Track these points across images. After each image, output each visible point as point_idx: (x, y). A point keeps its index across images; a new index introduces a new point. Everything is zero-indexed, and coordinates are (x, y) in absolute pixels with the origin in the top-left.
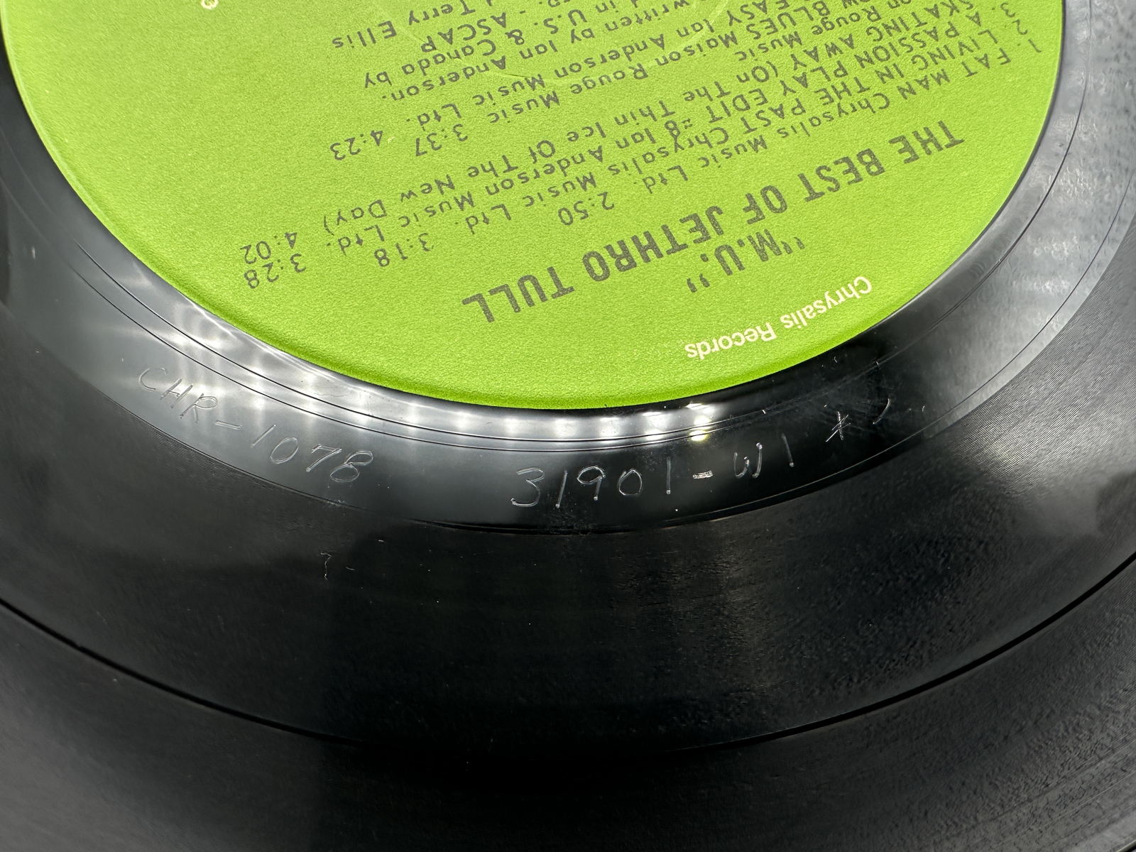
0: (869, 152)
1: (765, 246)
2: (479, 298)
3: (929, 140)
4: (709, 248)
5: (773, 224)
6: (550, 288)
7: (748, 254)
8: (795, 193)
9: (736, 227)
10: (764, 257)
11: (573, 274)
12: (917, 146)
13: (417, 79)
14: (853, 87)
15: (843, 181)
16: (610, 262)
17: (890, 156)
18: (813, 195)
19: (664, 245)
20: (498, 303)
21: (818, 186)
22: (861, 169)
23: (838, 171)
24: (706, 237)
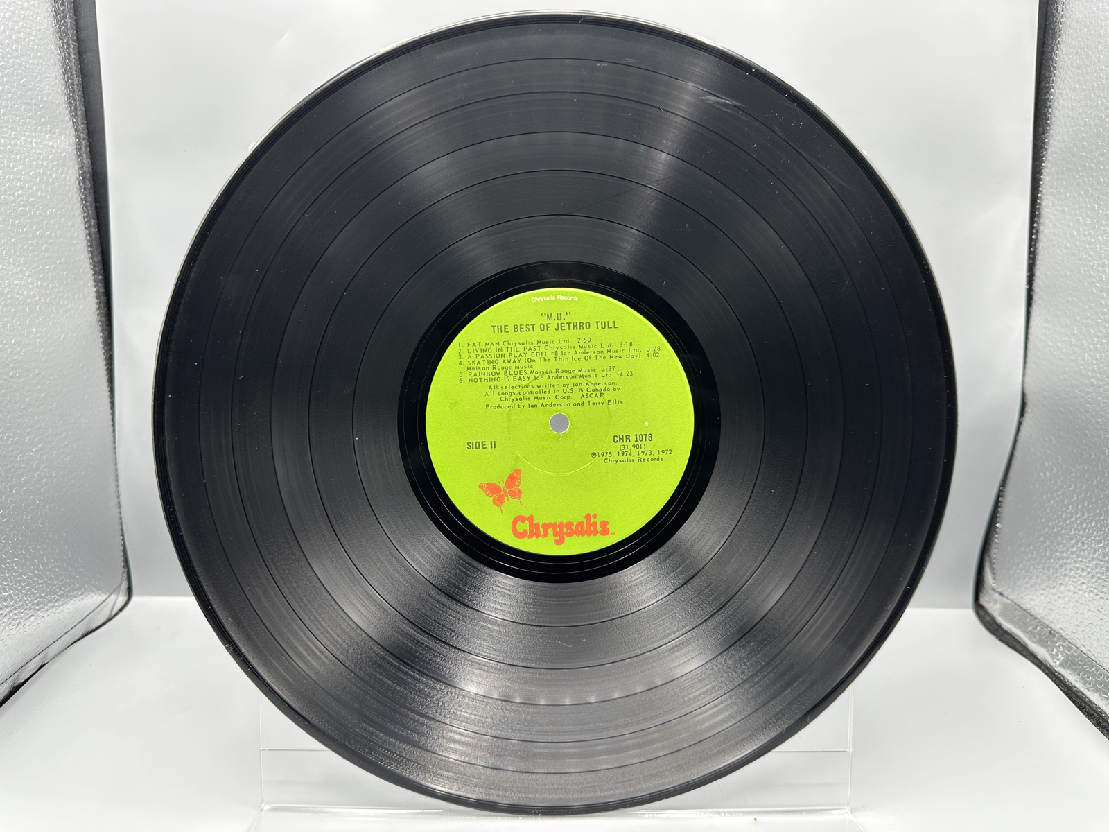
0: (515, 331)
1: (550, 317)
2: (615, 327)
3: (499, 329)
4: (562, 321)
5: (545, 322)
6: (599, 324)
7: (555, 316)
8: (537, 328)
9: (554, 324)
10: (551, 314)
11: (593, 325)
12: (503, 329)
13: (608, 386)
14: (509, 349)
15: (524, 327)
16: (584, 326)
17: (511, 329)
18: (533, 325)
19: (571, 325)
20: (611, 325)
21: (531, 327)
22: (519, 328)
23: (525, 329)
24: (561, 324)
